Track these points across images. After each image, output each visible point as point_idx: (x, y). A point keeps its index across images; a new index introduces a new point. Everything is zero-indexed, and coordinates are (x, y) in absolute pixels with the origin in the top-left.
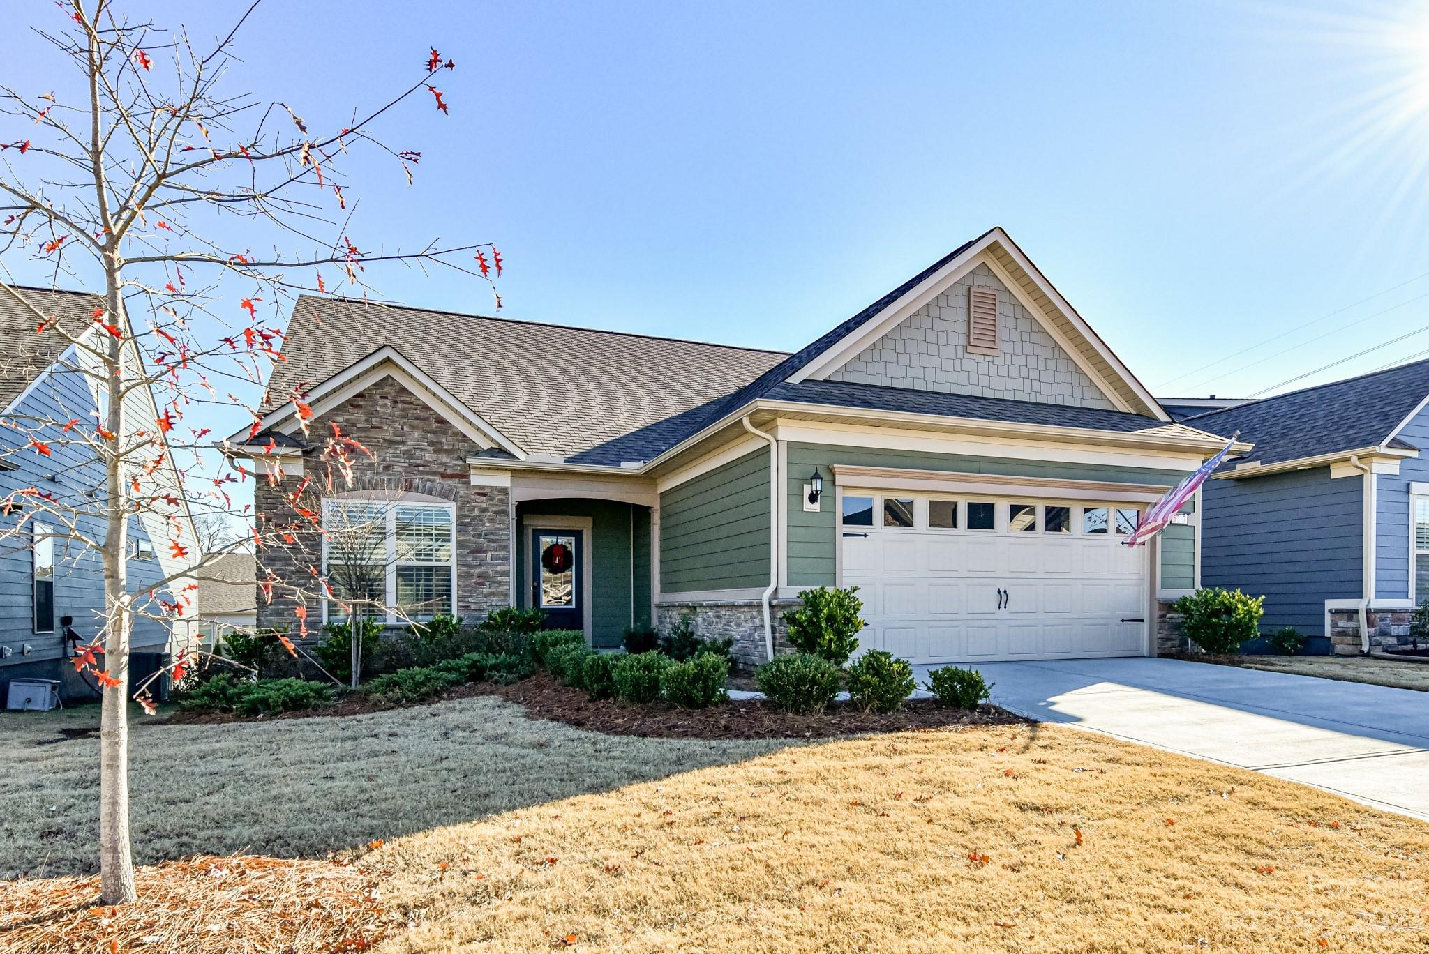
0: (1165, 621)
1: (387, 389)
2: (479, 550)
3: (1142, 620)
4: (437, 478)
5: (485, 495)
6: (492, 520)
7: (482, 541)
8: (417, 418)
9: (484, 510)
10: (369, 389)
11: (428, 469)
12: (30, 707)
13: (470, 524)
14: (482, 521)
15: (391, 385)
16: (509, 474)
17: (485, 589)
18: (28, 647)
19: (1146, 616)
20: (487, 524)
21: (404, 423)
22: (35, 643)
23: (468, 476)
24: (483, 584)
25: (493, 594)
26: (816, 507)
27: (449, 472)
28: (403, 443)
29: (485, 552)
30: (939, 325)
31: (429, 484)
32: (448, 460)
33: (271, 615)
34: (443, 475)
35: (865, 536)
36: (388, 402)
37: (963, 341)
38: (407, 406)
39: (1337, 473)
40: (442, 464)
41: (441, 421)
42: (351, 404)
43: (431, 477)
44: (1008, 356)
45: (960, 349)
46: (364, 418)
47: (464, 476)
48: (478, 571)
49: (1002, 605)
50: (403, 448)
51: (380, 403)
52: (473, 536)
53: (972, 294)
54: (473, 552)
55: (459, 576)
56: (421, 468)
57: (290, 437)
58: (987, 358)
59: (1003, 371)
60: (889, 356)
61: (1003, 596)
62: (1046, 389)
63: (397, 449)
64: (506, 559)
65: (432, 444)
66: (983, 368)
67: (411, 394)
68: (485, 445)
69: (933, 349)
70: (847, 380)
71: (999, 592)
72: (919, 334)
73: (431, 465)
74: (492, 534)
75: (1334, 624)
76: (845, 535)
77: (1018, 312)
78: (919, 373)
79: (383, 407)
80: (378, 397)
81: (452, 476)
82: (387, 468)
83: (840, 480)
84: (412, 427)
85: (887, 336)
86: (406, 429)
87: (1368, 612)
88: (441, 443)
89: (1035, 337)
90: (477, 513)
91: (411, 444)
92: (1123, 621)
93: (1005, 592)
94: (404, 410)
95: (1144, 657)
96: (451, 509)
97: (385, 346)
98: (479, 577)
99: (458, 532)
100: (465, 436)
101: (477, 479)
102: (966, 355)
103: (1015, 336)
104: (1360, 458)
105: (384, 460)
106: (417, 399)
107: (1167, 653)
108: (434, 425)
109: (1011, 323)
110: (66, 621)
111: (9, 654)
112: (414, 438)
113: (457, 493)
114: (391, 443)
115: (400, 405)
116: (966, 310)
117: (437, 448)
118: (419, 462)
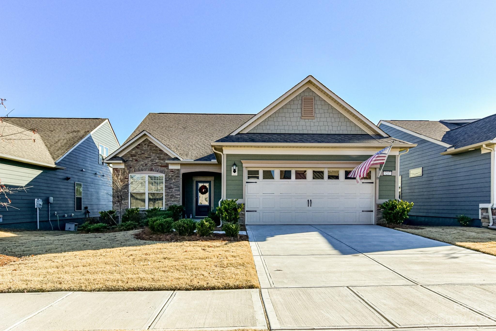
0: (380, 212)
1: (146, 142)
2: (171, 188)
3: (372, 211)
4: (159, 167)
5: (173, 171)
6: (175, 179)
7: (172, 185)
8: (154, 150)
9: (172, 176)
10: (141, 143)
11: (157, 165)
12: (70, 230)
13: (168, 180)
14: (172, 179)
15: (147, 141)
16: (180, 165)
17: (173, 199)
18: (73, 214)
19: (374, 210)
20: (173, 180)
21: (151, 152)
22: (75, 213)
23: (168, 166)
24: (172, 198)
25: (175, 201)
26: (236, 174)
27: (163, 165)
28: (150, 157)
29: (173, 188)
30: (290, 111)
31: (157, 169)
32: (162, 162)
33: (116, 207)
34: (161, 166)
35: (256, 182)
36: (146, 146)
37: (300, 115)
38: (151, 147)
39: (483, 152)
40: (161, 163)
41: (161, 150)
42: (137, 147)
43: (158, 167)
44: (318, 119)
45: (299, 119)
46: (140, 151)
47: (167, 166)
48: (171, 194)
49: (310, 205)
50: (150, 159)
51: (144, 146)
52: (169, 184)
53: (303, 99)
54: (169, 188)
55: (165, 196)
56: (155, 164)
57: (121, 158)
58: (310, 120)
59: (317, 124)
60: (270, 123)
61: (310, 202)
62: (335, 129)
63: (149, 159)
64: (179, 190)
65: (158, 157)
66: (308, 124)
67: (153, 143)
68: (173, 157)
69: (288, 119)
70: (255, 132)
71: (308, 201)
72: (283, 115)
73: (158, 163)
74: (175, 183)
75: (482, 214)
76: (247, 182)
77: (323, 103)
78: (282, 128)
79: (145, 147)
80: (144, 145)
81: (163, 166)
82: (146, 165)
83: (244, 165)
84: (153, 153)
85: (270, 116)
86: (151, 153)
87: (492, 209)
88: (161, 157)
89: (330, 111)
90: (170, 177)
91: (152, 158)
92: (363, 211)
93: (311, 201)
94: (150, 148)
95: (373, 225)
96: (164, 175)
97: (144, 130)
98: (171, 196)
99: (165, 183)
100: (167, 154)
101: (171, 167)
102: (301, 120)
103: (321, 111)
104: (487, 145)
105: (145, 163)
106: (154, 144)
107: (379, 224)
108: (159, 152)
109: (320, 107)
110: (86, 208)
111: (66, 216)
112: (153, 156)
113: (165, 171)
114: (147, 158)
115: (149, 147)
116: (301, 105)
117: (159, 158)
118: (154, 163)
